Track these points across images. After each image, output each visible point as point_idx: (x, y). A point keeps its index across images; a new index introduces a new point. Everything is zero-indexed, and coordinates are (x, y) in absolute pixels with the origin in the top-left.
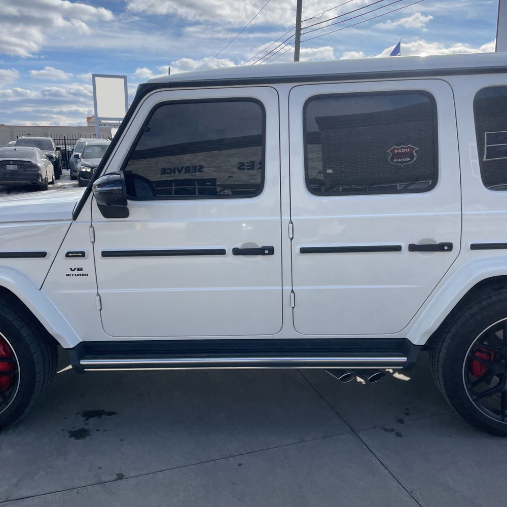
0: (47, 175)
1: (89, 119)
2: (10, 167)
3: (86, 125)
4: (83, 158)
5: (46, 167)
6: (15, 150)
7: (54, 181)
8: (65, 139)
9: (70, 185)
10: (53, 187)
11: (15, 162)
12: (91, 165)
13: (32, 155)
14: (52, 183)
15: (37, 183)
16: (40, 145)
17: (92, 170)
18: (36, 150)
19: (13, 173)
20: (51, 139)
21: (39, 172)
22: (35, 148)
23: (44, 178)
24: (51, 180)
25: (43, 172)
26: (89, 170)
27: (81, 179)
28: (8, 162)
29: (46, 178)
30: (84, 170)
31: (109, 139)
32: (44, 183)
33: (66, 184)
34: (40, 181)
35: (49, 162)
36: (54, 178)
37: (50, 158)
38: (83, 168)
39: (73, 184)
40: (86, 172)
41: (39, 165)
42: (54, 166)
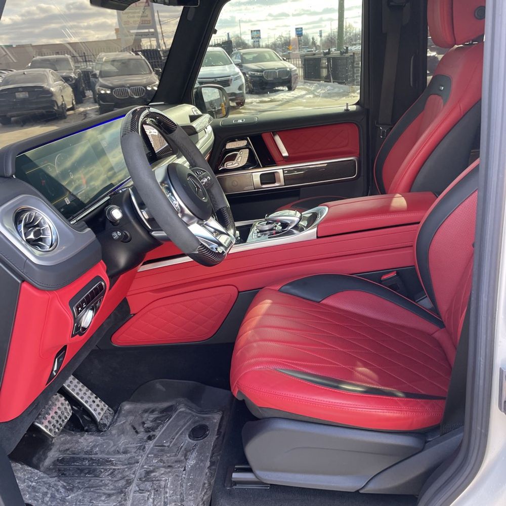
0: (63, 101)
1: (117, 30)
2: (21, 95)
3: (115, 38)
4: (102, 77)
5: (61, 91)
6: (24, 74)
7: (75, 106)
8: (85, 56)
9: (93, 109)
10: (75, 113)
11: (25, 89)
12: (110, 85)
13: (43, 78)
14: (72, 109)
15: (52, 112)
16: (53, 65)
17: (112, 91)
18: (48, 71)
19: (23, 101)
20: (69, 56)
21: (54, 98)
22: (48, 70)
23: (60, 104)
24: (71, 106)
25: (58, 98)
26: (108, 92)
27: (101, 102)
28: (16, 90)
29: (62, 104)
30: (103, 92)
31: (133, 52)
32: (61, 110)
33: (89, 108)
34: (56, 108)
35: (66, 84)
36: (74, 103)
37: (66, 79)
38: (102, 90)
39: (95, 109)
40: (106, 94)
41: (52, 89)
42: (72, 88)
